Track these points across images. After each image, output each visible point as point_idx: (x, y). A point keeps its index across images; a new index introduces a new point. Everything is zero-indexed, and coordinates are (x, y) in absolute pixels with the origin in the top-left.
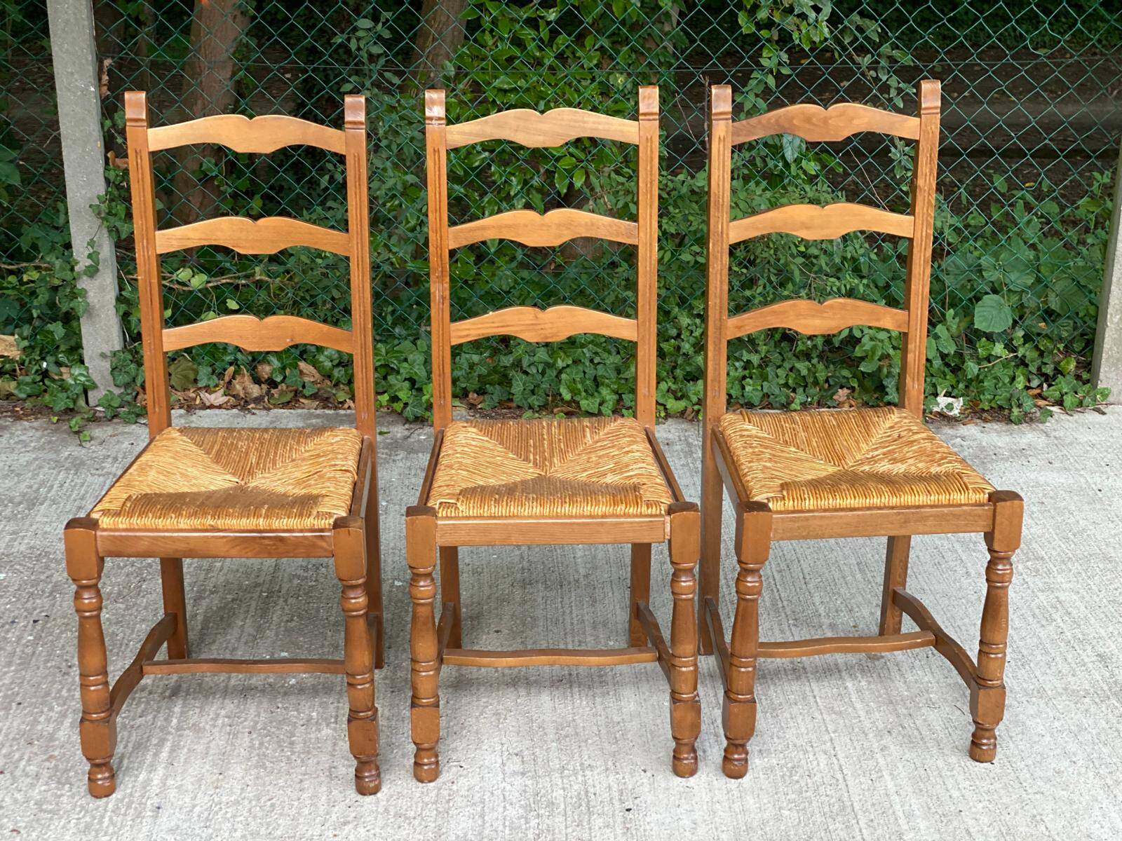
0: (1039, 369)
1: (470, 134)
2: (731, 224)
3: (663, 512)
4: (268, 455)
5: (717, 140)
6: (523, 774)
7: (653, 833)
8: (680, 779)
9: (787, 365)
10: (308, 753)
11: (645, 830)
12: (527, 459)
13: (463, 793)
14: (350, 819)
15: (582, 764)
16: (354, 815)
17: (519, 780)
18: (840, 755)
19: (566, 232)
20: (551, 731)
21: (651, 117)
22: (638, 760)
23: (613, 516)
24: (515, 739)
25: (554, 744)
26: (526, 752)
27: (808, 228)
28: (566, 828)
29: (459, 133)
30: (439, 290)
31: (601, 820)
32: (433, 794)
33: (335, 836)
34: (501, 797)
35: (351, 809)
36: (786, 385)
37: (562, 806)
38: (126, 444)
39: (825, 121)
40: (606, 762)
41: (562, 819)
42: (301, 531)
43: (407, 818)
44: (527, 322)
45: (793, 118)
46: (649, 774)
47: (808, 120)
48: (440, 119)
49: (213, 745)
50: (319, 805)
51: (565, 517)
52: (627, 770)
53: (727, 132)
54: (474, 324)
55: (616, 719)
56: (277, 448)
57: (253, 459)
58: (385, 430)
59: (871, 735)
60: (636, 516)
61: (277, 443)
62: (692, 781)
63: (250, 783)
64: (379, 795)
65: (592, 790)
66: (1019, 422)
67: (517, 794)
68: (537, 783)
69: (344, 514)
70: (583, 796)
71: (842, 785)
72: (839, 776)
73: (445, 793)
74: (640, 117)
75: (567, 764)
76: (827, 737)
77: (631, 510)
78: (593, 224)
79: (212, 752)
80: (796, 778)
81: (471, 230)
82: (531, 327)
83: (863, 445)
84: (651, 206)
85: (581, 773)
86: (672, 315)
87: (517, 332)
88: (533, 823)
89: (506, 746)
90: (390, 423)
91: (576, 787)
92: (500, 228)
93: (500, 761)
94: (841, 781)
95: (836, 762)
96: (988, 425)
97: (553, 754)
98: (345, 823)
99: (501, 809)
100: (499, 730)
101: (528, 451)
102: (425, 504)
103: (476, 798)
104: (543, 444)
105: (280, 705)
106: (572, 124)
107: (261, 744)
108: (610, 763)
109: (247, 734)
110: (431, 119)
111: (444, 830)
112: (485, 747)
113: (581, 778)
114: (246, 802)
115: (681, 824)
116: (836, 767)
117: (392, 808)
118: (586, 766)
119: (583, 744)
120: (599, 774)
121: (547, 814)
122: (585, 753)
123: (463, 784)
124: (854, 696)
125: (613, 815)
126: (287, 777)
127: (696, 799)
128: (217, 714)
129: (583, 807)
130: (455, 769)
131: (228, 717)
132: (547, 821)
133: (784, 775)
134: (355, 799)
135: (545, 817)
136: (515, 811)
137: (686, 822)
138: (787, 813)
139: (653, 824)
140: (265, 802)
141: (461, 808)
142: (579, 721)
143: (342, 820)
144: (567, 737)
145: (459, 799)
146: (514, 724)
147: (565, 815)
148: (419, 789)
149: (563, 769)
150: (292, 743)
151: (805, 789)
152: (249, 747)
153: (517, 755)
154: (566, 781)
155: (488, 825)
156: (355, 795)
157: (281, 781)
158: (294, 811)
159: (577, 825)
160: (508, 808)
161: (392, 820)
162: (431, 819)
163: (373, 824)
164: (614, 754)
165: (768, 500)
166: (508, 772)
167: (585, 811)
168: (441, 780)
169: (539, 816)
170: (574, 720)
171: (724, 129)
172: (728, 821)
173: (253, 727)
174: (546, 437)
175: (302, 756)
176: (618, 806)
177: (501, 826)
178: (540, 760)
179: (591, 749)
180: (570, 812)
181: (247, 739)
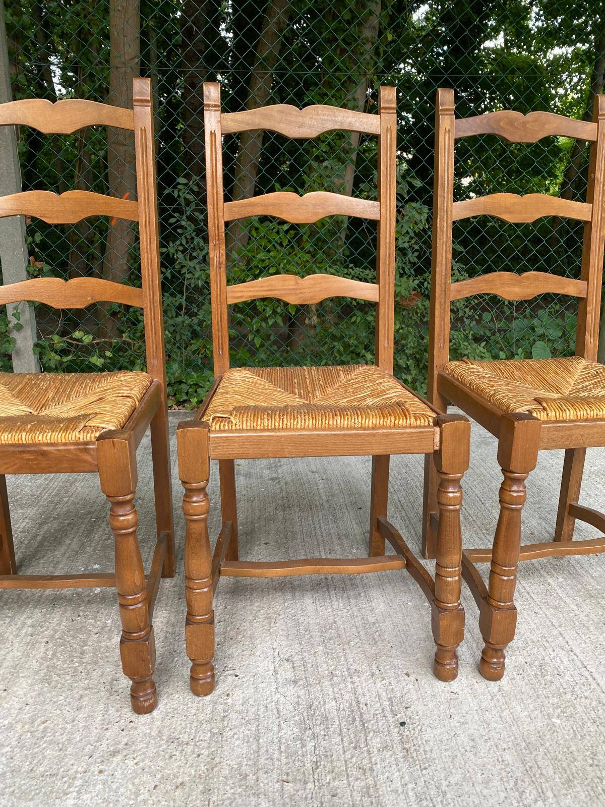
1: (242, 122)
2: (454, 204)
3: (431, 424)
4: (64, 391)
5: (443, 131)
6: (295, 682)
7: (434, 755)
8: (443, 684)
10: (96, 663)
11: (425, 751)
12: (293, 393)
13: (238, 708)
14: (120, 746)
15: (348, 669)
16: (125, 740)
17: (291, 690)
18: (577, 650)
19: (320, 211)
20: (316, 634)
21: (391, 111)
22: (399, 662)
24: (284, 643)
25: (321, 648)
26: (296, 658)
27: (510, 212)
28: (344, 752)
29: (232, 120)
30: (217, 256)
31: (378, 740)
32: (208, 710)
33: (101, 772)
34: (275, 711)
35: (124, 733)
37: (337, 722)
39: (524, 124)
40: (370, 665)
41: (337, 739)
42: (65, 444)
43: (179, 744)
44: (290, 287)
45: (500, 120)
46: (412, 678)
47: (511, 123)
48: (216, 106)
50: (92, 728)
52: (391, 673)
53: (451, 126)
54: (246, 287)
55: (372, 619)
56: (73, 386)
57: (50, 394)
59: (592, 628)
60: (406, 427)
61: (75, 383)
62: (455, 685)
63: (30, 701)
64: (155, 713)
65: (362, 700)
67: (291, 708)
68: (309, 693)
69: (113, 428)
70: (356, 709)
71: (594, 685)
72: (586, 674)
73: (220, 708)
74: (382, 111)
75: (335, 669)
77: (401, 422)
78: (342, 204)
80: (548, 678)
81: (243, 206)
82: (293, 292)
83: (570, 380)
84: (390, 187)
85: (349, 679)
87: (281, 295)
88: (310, 745)
89: (277, 651)
91: (347, 697)
93: (272, 668)
94: (589, 677)
95: (576, 658)
97: (321, 659)
98: (114, 753)
99: (276, 729)
100: (271, 634)
101: (293, 387)
102: (200, 420)
103: (251, 715)
105: (81, 614)
107: (54, 655)
108: (374, 667)
109: (43, 644)
110: (209, 106)
111: (217, 760)
112: (258, 653)
113: (350, 686)
114: (19, 726)
115: (460, 742)
116: (579, 664)
117: (166, 730)
118: (352, 671)
119: (347, 646)
120: (366, 681)
121: (322, 733)
122: (350, 656)
123: (238, 696)
124: (559, 591)
125: (389, 731)
126: (69, 692)
127: (465, 708)
128: (24, 624)
129: (357, 723)
130: (230, 679)
131: (32, 626)
132: (323, 743)
133: (536, 675)
134: (129, 720)
135: (320, 738)
136: (290, 731)
137: (463, 739)
138: (558, 721)
139: (431, 743)
140: (39, 725)
141: (236, 727)
142: (339, 623)
143: (112, 749)
144: (331, 639)
145: (233, 716)
146: (283, 627)
147: (340, 734)
148: (195, 705)
149: (332, 675)
150: (83, 653)
151: (562, 690)
152: (42, 658)
153: (287, 660)
154: (336, 690)
155: (263, 750)
156: (130, 714)
157: (61, 698)
158: (65, 737)
159: (355, 748)
160: (283, 726)
161: (165, 747)
162: (205, 744)
163: (144, 753)
164: (376, 657)
165: (530, 412)
166: (280, 680)
167: (360, 728)
168: (216, 692)
169: (314, 736)
170: (335, 622)
171: (449, 123)
172: (504, 734)
173: (52, 637)
174: (307, 376)
175: (89, 667)
176: (391, 720)
177: (277, 753)
178: (309, 666)
179: (354, 652)
180: (345, 730)
181: (42, 650)
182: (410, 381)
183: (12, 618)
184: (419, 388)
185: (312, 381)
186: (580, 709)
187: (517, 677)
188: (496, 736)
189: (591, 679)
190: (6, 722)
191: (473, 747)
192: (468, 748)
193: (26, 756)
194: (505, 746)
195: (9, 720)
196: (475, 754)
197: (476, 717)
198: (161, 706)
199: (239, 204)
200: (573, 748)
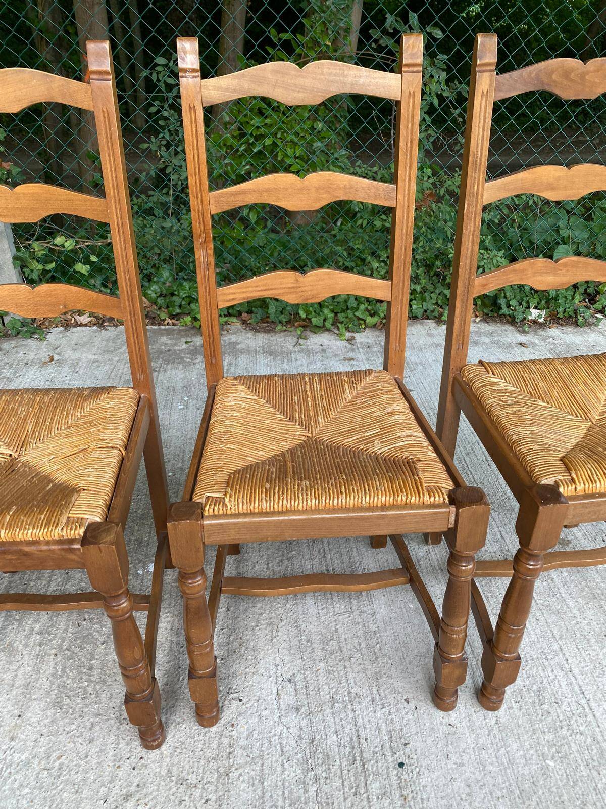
0: (585, 290)
1: (228, 90)
2: (486, 184)
3: (447, 501)
4: (44, 422)
5: (480, 95)
6: (298, 710)
8: (442, 713)
9: (438, 291)
10: (104, 682)
11: (422, 800)
12: (292, 419)
13: (243, 742)
14: (133, 789)
15: (349, 693)
16: (137, 781)
17: (293, 720)
18: (576, 671)
19: (324, 196)
20: (317, 646)
21: (415, 69)
22: (399, 685)
23: (393, 507)
24: (287, 658)
25: (322, 665)
26: (299, 677)
27: (553, 189)
28: (345, 800)
29: (214, 88)
30: (204, 256)
31: (378, 784)
32: (215, 745)
34: (278, 747)
35: (135, 772)
36: (437, 304)
37: (338, 763)
38: (21, 354)
39: (582, 76)
40: (370, 688)
41: (337, 783)
42: (48, 543)
43: (189, 787)
44: (290, 285)
45: (553, 72)
46: (412, 704)
47: (566, 74)
48: (194, 71)
49: (20, 673)
50: (105, 765)
51: (342, 509)
52: (391, 698)
53: (491, 85)
54: (239, 288)
55: (373, 628)
56: (54, 414)
57: (30, 427)
58: (189, 340)
59: (593, 641)
61: (56, 408)
62: (454, 716)
63: (45, 731)
64: (164, 747)
65: (363, 735)
66: (583, 326)
67: (293, 743)
68: (311, 723)
69: (99, 520)
70: (356, 744)
71: (590, 718)
72: (583, 702)
73: (226, 741)
74: (403, 69)
75: (336, 693)
76: (556, 647)
77: (413, 500)
78: (351, 187)
79: (17, 683)
80: (546, 707)
82: (292, 290)
84: (410, 168)
85: (350, 707)
86: (367, 261)
87: (279, 294)
88: (312, 790)
89: (279, 668)
90: (194, 335)
91: (347, 730)
92: (260, 192)
93: (275, 691)
94: (586, 706)
95: (574, 682)
96: (564, 328)
97: (322, 679)
98: (127, 798)
99: (279, 769)
100: (273, 646)
101: (293, 410)
102: (191, 498)
103: (256, 753)
104: (307, 402)
105: (87, 617)
106: (332, 78)
107: (63, 670)
108: (375, 690)
109: (52, 657)
110: (185, 70)
112: (261, 671)
113: (351, 715)
114: (36, 762)
115: (456, 788)
116: (577, 688)
117: (175, 768)
118: (353, 695)
119: (347, 663)
120: (367, 708)
121: (324, 775)
122: (351, 676)
123: (242, 729)
124: (562, 590)
125: (388, 773)
126: (80, 720)
127: (463, 745)
128: (32, 629)
129: (358, 763)
130: (235, 704)
131: (40, 633)
132: (325, 788)
133: (534, 703)
134: (139, 756)
135: (322, 781)
136: (294, 772)
137: (459, 785)
138: (551, 763)
139: (428, 789)
140: (54, 761)
141: (241, 767)
142: (341, 631)
143: (124, 791)
144: (332, 653)
145: (239, 752)
146: (285, 637)
147: (341, 777)
148: (201, 738)
149: (333, 701)
150: (90, 669)
151: (558, 723)
152: (53, 675)
153: (290, 681)
154: (338, 720)
155: (268, 795)
156: (140, 749)
157: (74, 727)
158: (80, 776)
159: (355, 794)
160: (286, 765)
161: (174, 789)
162: (212, 787)
163: (155, 798)
164: (377, 677)
165: (557, 485)
166: (283, 707)
167: (360, 769)
168: (222, 722)
169: (316, 779)
170: (336, 631)
171: (488, 82)
172: (500, 780)
173: (60, 647)
174: (308, 393)
175: (98, 687)
176: (390, 759)
177: (280, 799)
178: (311, 688)
179: (356, 670)
180: (346, 772)
181: (52, 664)
182: (418, 291)
183: (20, 621)
184: (427, 299)
185: (314, 400)
186: (574, 748)
187: (515, 706)
188: (492, 781)
189: (587, 710)
190: (23, 758)
191: (469, 795)
192: (463, 796)
193: (45, 798)
194: (499, 794)
195: (27, 754)
196: (470, 804)
197: (473, 757)
198: (169, 739)
199: (227, 193)
200: (565, 798)
